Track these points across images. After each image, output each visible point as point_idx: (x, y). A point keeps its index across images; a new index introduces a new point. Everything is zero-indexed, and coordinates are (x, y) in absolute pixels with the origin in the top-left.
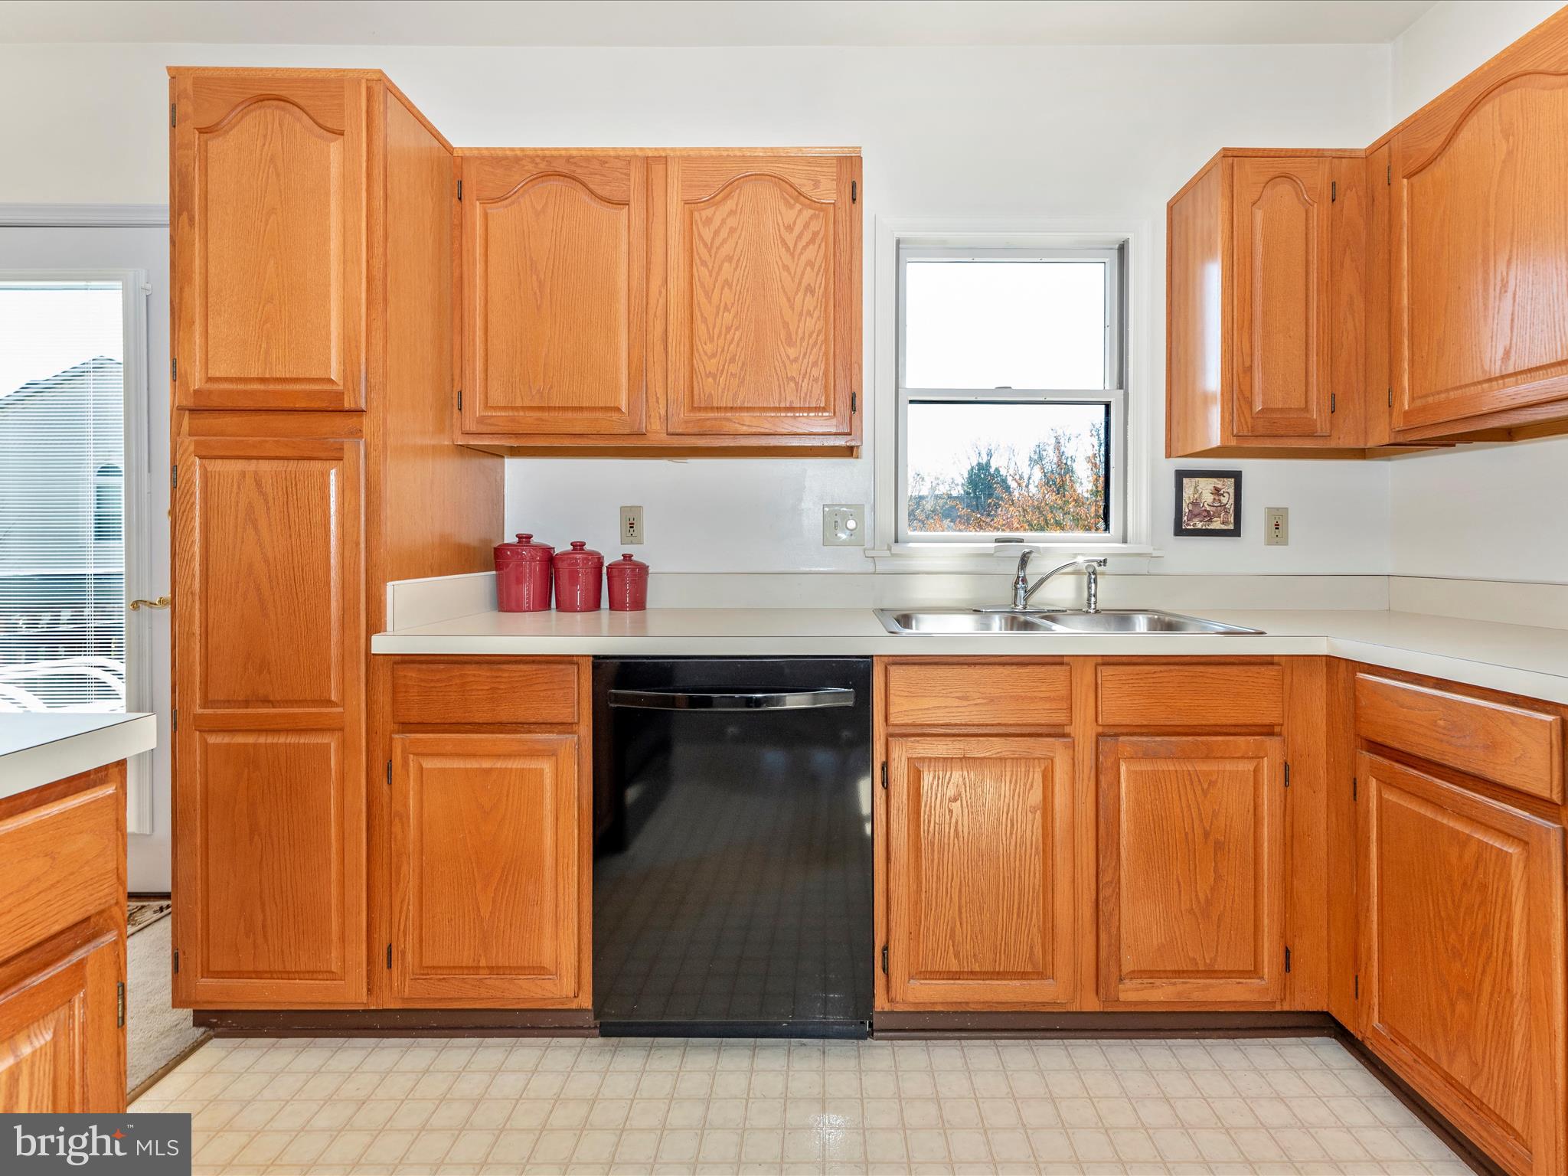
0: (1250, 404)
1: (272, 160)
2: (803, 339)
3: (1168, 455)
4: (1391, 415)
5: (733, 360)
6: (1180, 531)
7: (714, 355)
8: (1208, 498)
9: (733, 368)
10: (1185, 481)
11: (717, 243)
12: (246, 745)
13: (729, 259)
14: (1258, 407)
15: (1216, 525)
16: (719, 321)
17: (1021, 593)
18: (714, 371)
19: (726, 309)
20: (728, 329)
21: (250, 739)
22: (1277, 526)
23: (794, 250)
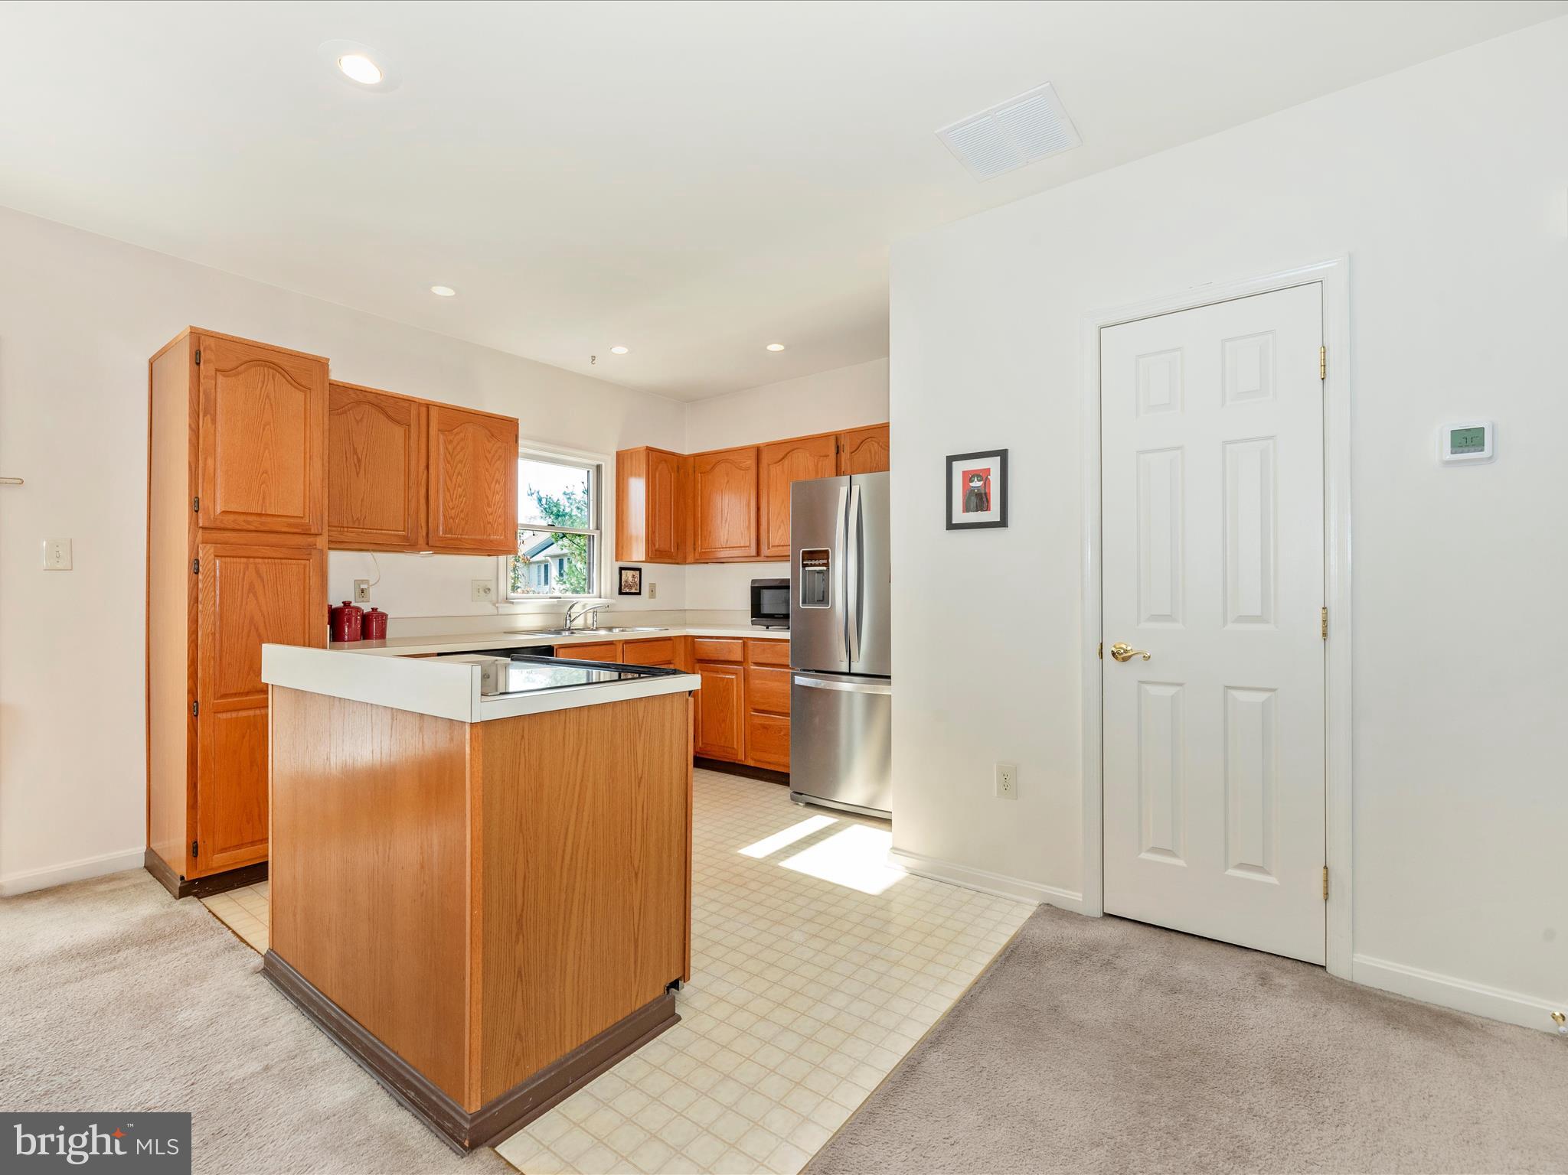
0: (655, 546)
1: (268, 396)
2: (494, 505)
3: (616, 560)
4: (694, 553)
5: (462, 511)
6: (621, 593)
7: (453, 508)
8: (630, 579)
9: (462, 516)
10: (623, 571)
11: (456, 453)
12: (249, 716)
13: (461, 462)
14: (657, 546)
15: (633, 591)
16: (455, 492)
17: (568, 621)
18: (453, 515)
19: (459, 486)
20: (460, 496)
21: (251, 713)
22: (652, 591)
23: (491, 461)
